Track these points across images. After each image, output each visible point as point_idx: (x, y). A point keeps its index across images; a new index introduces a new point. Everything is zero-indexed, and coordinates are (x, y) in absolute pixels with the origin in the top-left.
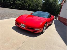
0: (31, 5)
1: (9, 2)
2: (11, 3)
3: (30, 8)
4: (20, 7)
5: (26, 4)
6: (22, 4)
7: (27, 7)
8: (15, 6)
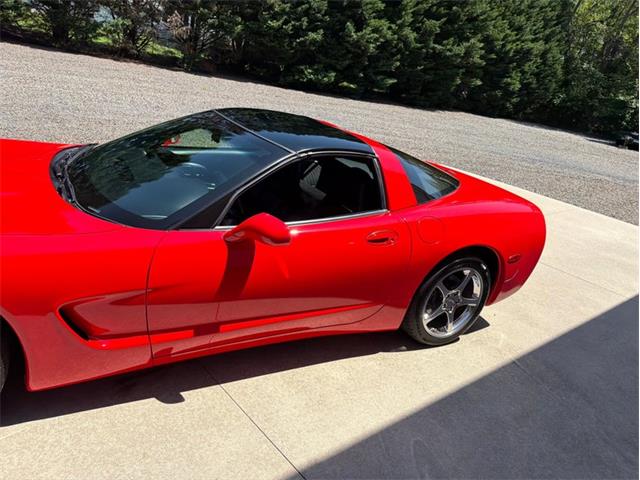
0: (525, 55)
1: (289, 27)
2: (312, 35)
3: (508, 94)
4: (391, 81)
5: (460, 50)
6: (415, 45)
7: (477, 78)
8: (338, 67)
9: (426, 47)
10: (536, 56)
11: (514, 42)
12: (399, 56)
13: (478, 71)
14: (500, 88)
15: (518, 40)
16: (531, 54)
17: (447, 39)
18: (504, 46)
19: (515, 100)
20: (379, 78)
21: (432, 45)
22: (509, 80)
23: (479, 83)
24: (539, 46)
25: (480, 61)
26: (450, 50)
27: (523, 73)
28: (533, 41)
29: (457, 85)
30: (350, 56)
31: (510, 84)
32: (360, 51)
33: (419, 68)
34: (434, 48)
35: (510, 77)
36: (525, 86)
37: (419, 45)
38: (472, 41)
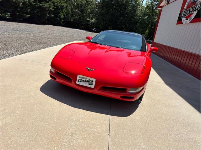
0: (62, 7)
3: (61, 19)
4: (28, 16)
5: (47, 5)
6: (33, 3)
7: (53, 14)
8: (10, 11)
9: (37, 4)
10: (65, 7)
11: (59, 3)
12: (29, 7)
13: (52, 12)
14: (58, 17)
15: (60, 3)
16: (64, 7)
17: (43, 2)
18: (57, 4)
19: (62, 21)
20: (24, 15)
21: (38, 4)
22: (60, 15)
23: (53, 16)
24: (65, 5)
25: (53, 9)
26: (44, 5)
27: (63, 12)
28: (64, 3)
29: (47, 17)
30: (14, 7)
31: (61, 16)
32: (17, 5)
33: (36, 11)
34: (39, 5)
35: (60, 14)
36: (64, 16)
37: (34, 4)
38: (50, 3)
